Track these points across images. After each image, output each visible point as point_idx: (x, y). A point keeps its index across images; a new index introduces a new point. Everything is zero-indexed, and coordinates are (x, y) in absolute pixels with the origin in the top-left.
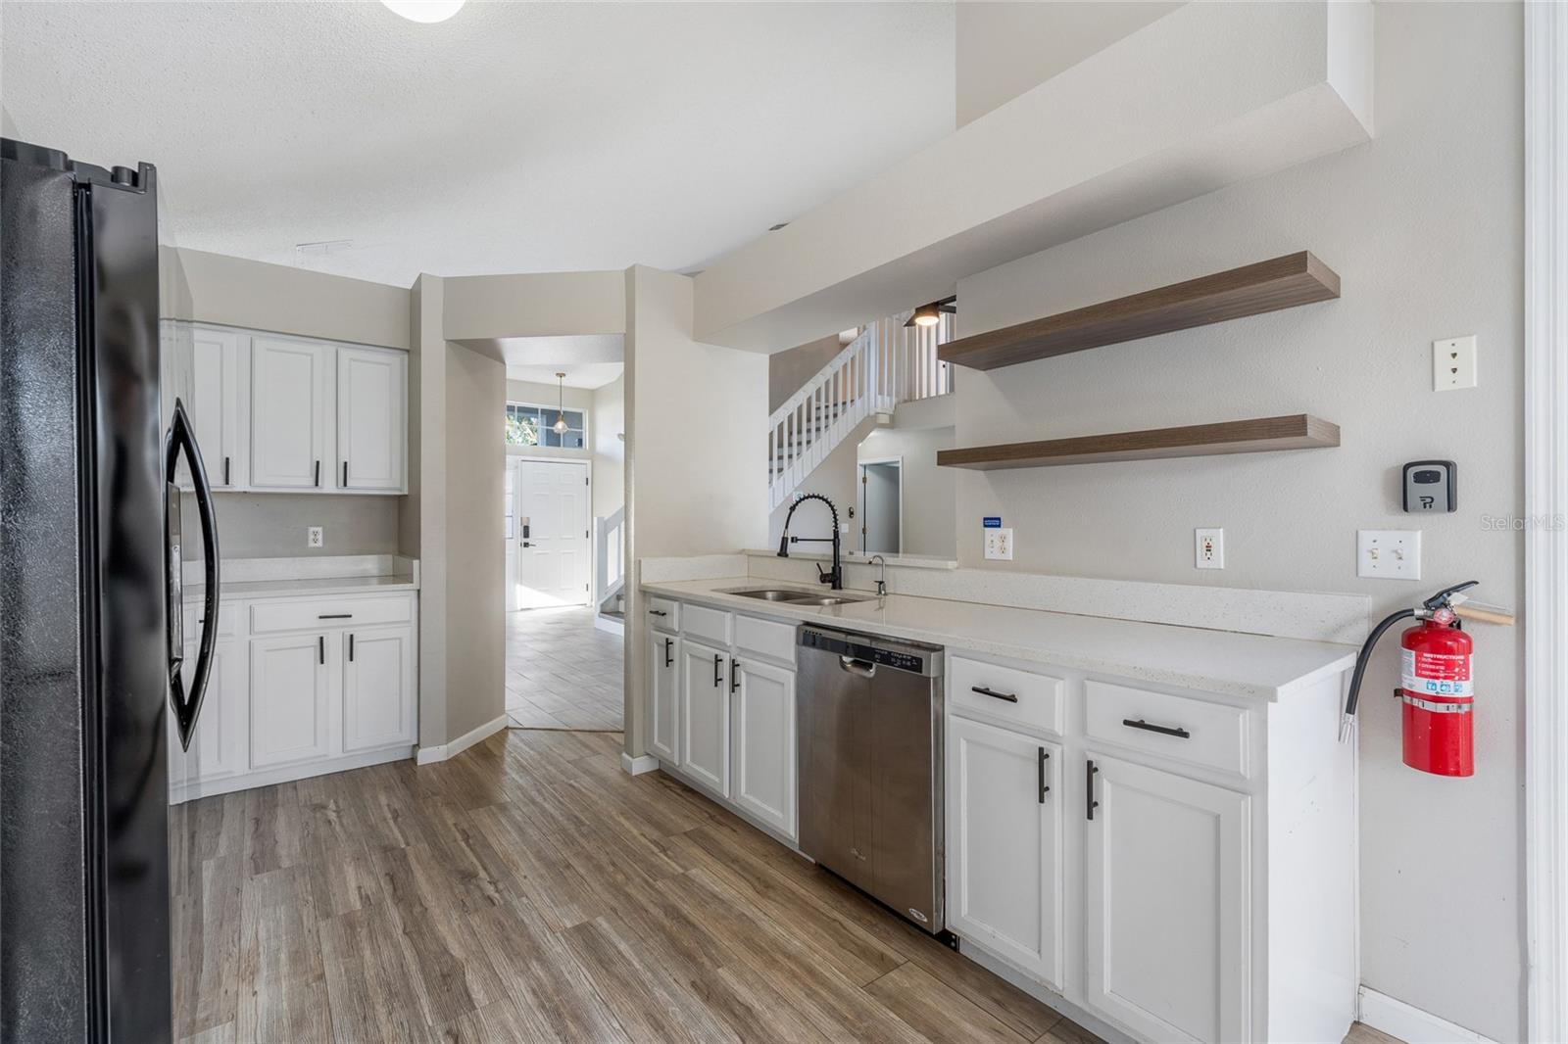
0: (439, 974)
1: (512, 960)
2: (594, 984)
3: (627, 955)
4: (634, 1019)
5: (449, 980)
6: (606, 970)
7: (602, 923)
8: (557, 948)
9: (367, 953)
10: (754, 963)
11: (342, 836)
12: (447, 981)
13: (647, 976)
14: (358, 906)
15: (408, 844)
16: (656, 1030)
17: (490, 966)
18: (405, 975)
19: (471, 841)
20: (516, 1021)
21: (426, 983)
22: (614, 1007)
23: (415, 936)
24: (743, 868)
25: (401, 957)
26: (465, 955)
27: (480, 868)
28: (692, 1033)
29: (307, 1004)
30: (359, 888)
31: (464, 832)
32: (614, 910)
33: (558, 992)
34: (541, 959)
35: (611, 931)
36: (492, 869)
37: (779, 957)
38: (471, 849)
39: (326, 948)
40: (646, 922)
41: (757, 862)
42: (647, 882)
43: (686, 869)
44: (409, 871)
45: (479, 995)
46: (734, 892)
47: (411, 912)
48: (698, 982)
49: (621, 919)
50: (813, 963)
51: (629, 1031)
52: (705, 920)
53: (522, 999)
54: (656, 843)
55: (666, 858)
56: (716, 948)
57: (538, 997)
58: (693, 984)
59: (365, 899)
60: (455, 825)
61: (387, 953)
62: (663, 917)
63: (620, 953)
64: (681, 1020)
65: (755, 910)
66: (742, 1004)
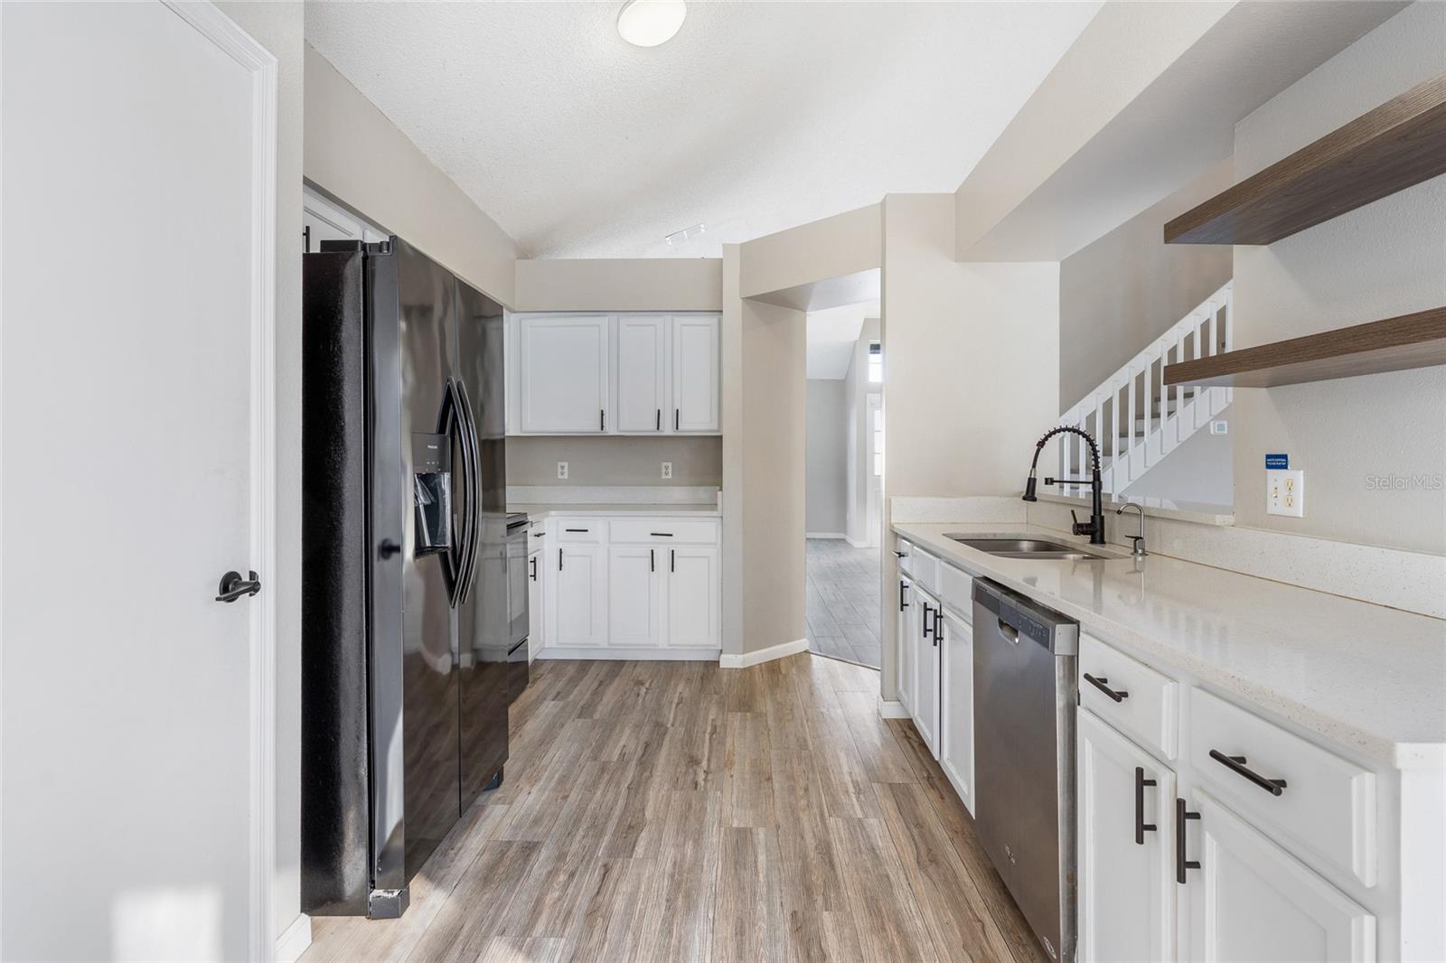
0: (628, 824)
1: (678, 834)
2: (719, 878)
3: (760, 866)
4: (727, 918)
5: (631, 831)
6: (736, 870)
7: (761, 835)
8: (714, 838)
9: (599, 793)
10: (861, 920)
11: (639, 708)
12: (630, 829)
13: (762, 889)
14: (615, 758)
15: (672, 725)
16: (736, 934)
17: (661, 833)
18: (609, 816)
19: (714, 736)
20: (649, 878)
21: (617, 826)
22: (719, 900)
23: (632, 792)
24: (922, 836)
25: (615, 802)
26: (651, 818)
27: (706, 758)
28: (762, 950)
29: (549, 811)
30: (624, 746)
31: (714, 728)
32: (778, 827)
33: (690, 870)
34: (697, 842)
35: (763, 842)
36: (714, 761)
37: (890, 928)
38: (710, 742)
39: (581, 780)
40: (795, 848)
41: (942, 834)
42: (822, 815)
43: (866, 817)
44: (660, 745)
45: (640, 850)
46: (894, 853)
47: (642, 774)
48: (800, 915)
49: (778, 836)
50: (920, 948)
51: (716, 923)
52: (847, 865)
53: (664, 864)
54: (856, 784)
55: (855, 800)
56: (838, 893)
57: (674, 869)
58: (794, 914)
59: (622, 755)
60: (713, 720)
61: (610, 796)
62: (813, 848)
63: (756, 862)
64: (761, 936)
65: (902, 876)
66: (822, 950)
